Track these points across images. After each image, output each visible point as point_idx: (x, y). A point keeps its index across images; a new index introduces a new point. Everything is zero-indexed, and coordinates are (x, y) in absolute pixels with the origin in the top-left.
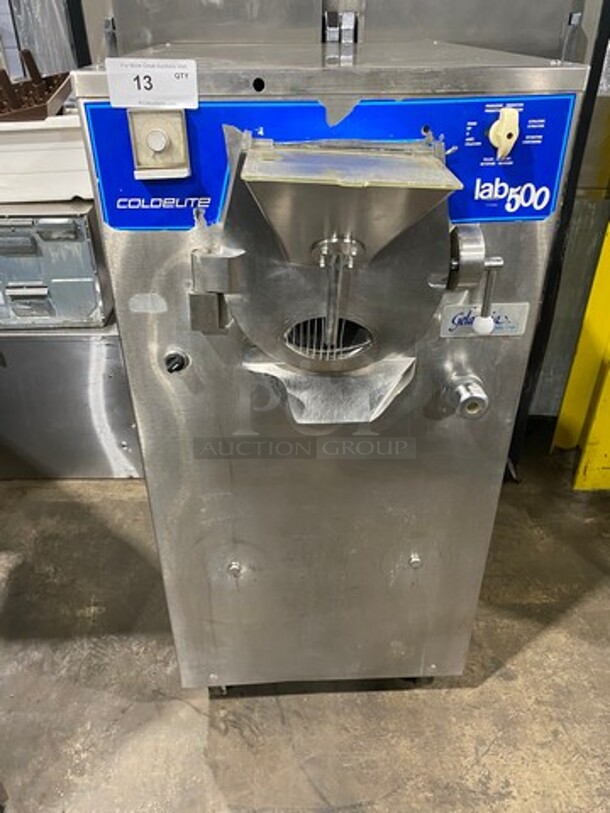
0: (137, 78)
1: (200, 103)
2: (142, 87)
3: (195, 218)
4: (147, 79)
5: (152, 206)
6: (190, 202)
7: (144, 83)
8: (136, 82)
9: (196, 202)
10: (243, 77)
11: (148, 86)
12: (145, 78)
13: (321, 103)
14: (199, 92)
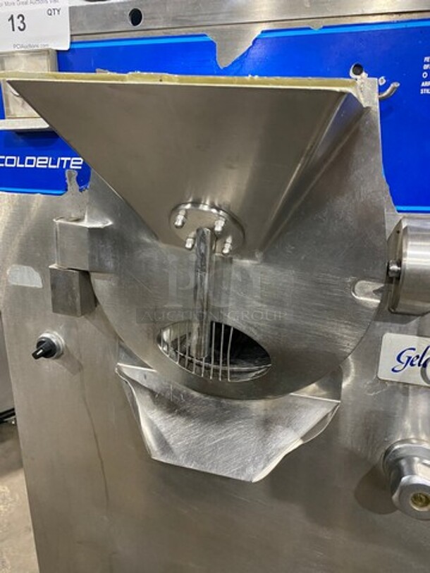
0: (12, 18)
1: (72, 43)
2: (16, 28)
3: (67, 181)
4: (21, 18)
5: (27, 166)
6: (62, 162)
7: (17, 22)
8: (11, 21)
9: (69, 162)
10: (118, 9)
11: (22, 27)
12: (18, 17)
13: (210, 38)
14: (71, 30)
